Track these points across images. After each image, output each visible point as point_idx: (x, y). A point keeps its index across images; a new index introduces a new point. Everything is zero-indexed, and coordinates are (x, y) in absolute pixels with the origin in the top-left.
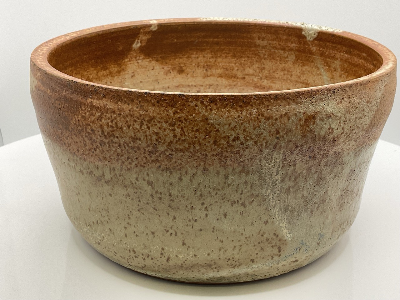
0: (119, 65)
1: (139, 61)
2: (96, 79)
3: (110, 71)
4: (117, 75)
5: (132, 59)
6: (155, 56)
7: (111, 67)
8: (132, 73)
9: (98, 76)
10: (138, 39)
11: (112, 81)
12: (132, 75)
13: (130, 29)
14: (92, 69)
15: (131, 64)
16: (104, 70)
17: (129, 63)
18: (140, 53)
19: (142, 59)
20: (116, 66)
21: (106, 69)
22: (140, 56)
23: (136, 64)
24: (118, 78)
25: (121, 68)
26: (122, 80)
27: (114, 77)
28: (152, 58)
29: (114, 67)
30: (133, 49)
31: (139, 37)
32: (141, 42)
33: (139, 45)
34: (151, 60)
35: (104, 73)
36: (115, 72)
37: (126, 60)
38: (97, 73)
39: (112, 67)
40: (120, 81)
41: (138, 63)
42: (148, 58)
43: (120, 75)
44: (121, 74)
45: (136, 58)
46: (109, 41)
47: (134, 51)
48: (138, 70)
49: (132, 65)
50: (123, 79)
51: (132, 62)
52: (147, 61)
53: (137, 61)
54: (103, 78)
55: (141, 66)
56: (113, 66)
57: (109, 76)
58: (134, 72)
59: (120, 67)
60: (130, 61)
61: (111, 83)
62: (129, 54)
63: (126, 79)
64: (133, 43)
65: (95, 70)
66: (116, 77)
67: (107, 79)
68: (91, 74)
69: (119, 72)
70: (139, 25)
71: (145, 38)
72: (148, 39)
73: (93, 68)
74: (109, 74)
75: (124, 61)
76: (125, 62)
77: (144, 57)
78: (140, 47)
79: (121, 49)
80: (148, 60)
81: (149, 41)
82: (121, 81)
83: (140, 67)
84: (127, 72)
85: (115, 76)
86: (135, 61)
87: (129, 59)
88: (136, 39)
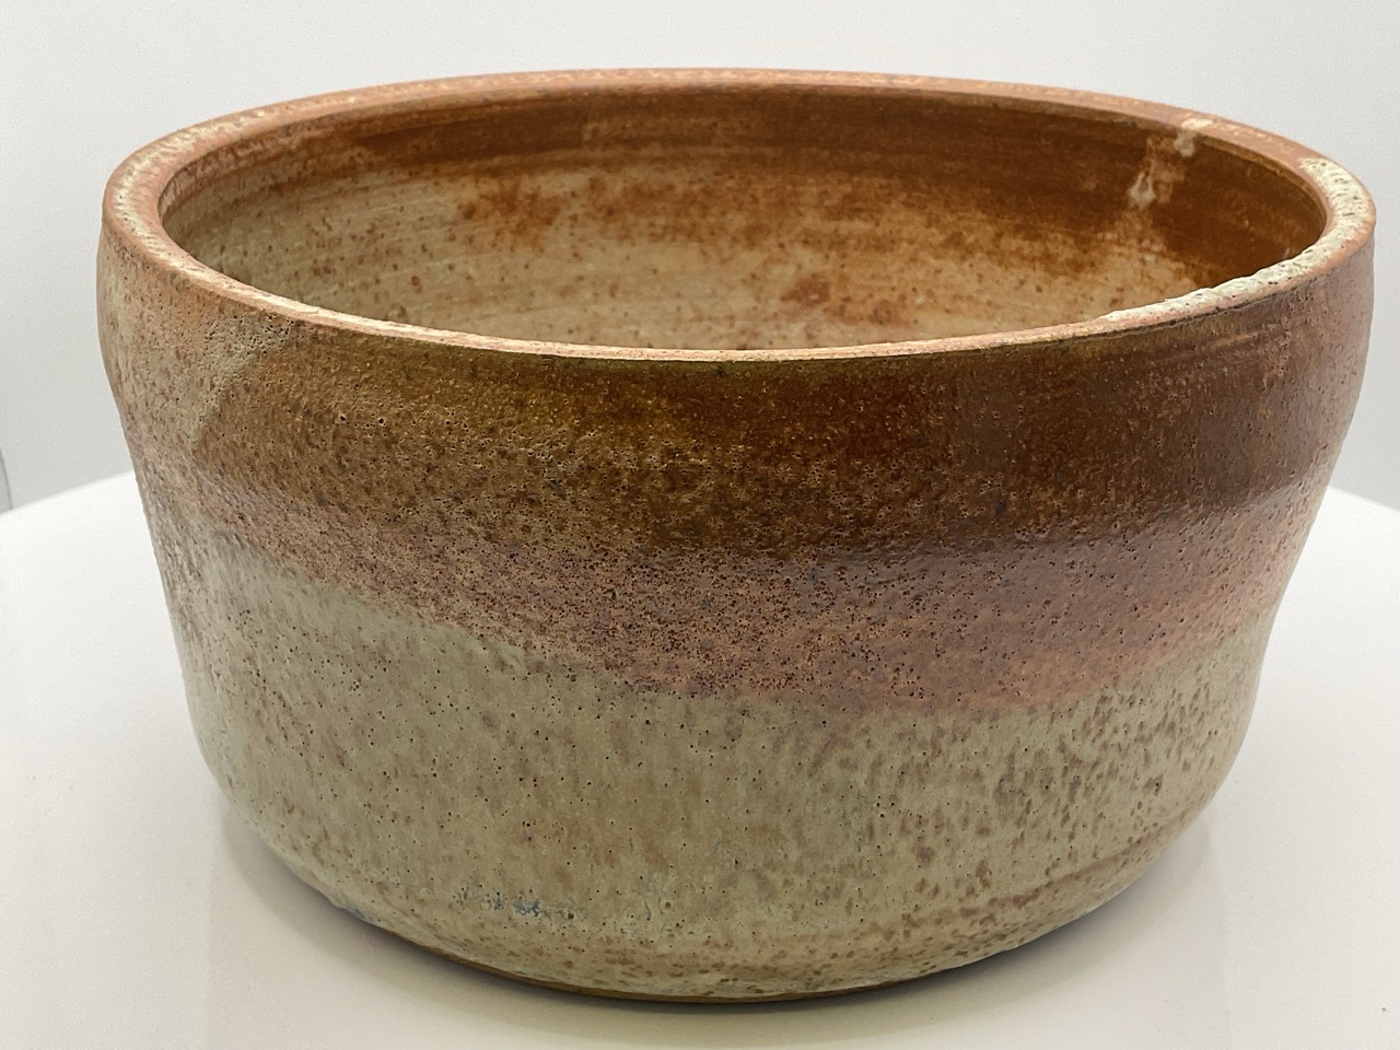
0: (1083, 244)
1: (1149, 258)
2: (989, 253)
3: (1047, 249)
4: (1065, 274)
5: (1128, 238)
6: (1196, 262)
7: (1052, 236)
8: (1118, 289)
9: (997, 246)
10: (1147, 174)
11: (1045, 287)
12: (1116, 295)
13: (1112, 125)
14: (980, 215)
15: (1120, 254)
16: (1025, 239)
17: (1116, 249)
18: (1154, 227)
19: (1156, 253)
20: (1071, 241)
21: (1033, 236)
22: (1152, 241)
23: (1137, 265)
24: (1068, 284)
25: (1086, 258)
26: (1080, 299)
27: (1055, 274)
28: (1187, 264)
29: (1064, 243)
30: (1132, 205)
31: (1149, 165)
32: (1156, 186)
33: (1149, 195)
34: (1181, 270)
35: (1027, 248)
36: (1062, 259)
37: (1109, 236)
38: (999, 236)
39: (1056, 238)
40: (1070, 297)
41: (1143, 261)
42: (1176, 260)
43: (1076, 279)
44: (1082, 275)
45: (1140, 241)
46: (1043, 142)
47: (1135, 213)
48: (1138, 289)
49: (1123, 260)
50: (1083, 296)
51: (1125, 250)
52: (1170, 269)
53: (1140, 255)
54: (1014, 261)
55: (1149, 277)
56: (1059, 236)
57: (1037, 264)
58: (1122, 290)
59: (1085, 252)
60: (1119, 243)
61: (1039, 289)
62: (1120, 218)
63: (1092, 299)
64: (1129, 180)
65: (990, 222)
66: (1062, 279)
67: (1030, 271)
68: (971, 231)
69: (1077, 267)
70: (1141, 120)
71: (1167, 176)
72: (1175, 184)
73: (984, 212)
74: (1040, 259)
75: (1100, 235)
76: (1103, 241)
77: (1165, 248)
78: (1153, 205)
79: (1090, 185)
80: (1174, 266)
81: (1179, 191)
82: (1076, 301)
83: (1146, 280)
84: (1101, 279)
85: (1060, 274)
86: (1134, 251)
87: (1119, 236)
88: (1139, 171)
